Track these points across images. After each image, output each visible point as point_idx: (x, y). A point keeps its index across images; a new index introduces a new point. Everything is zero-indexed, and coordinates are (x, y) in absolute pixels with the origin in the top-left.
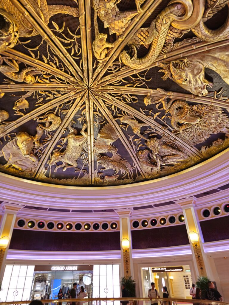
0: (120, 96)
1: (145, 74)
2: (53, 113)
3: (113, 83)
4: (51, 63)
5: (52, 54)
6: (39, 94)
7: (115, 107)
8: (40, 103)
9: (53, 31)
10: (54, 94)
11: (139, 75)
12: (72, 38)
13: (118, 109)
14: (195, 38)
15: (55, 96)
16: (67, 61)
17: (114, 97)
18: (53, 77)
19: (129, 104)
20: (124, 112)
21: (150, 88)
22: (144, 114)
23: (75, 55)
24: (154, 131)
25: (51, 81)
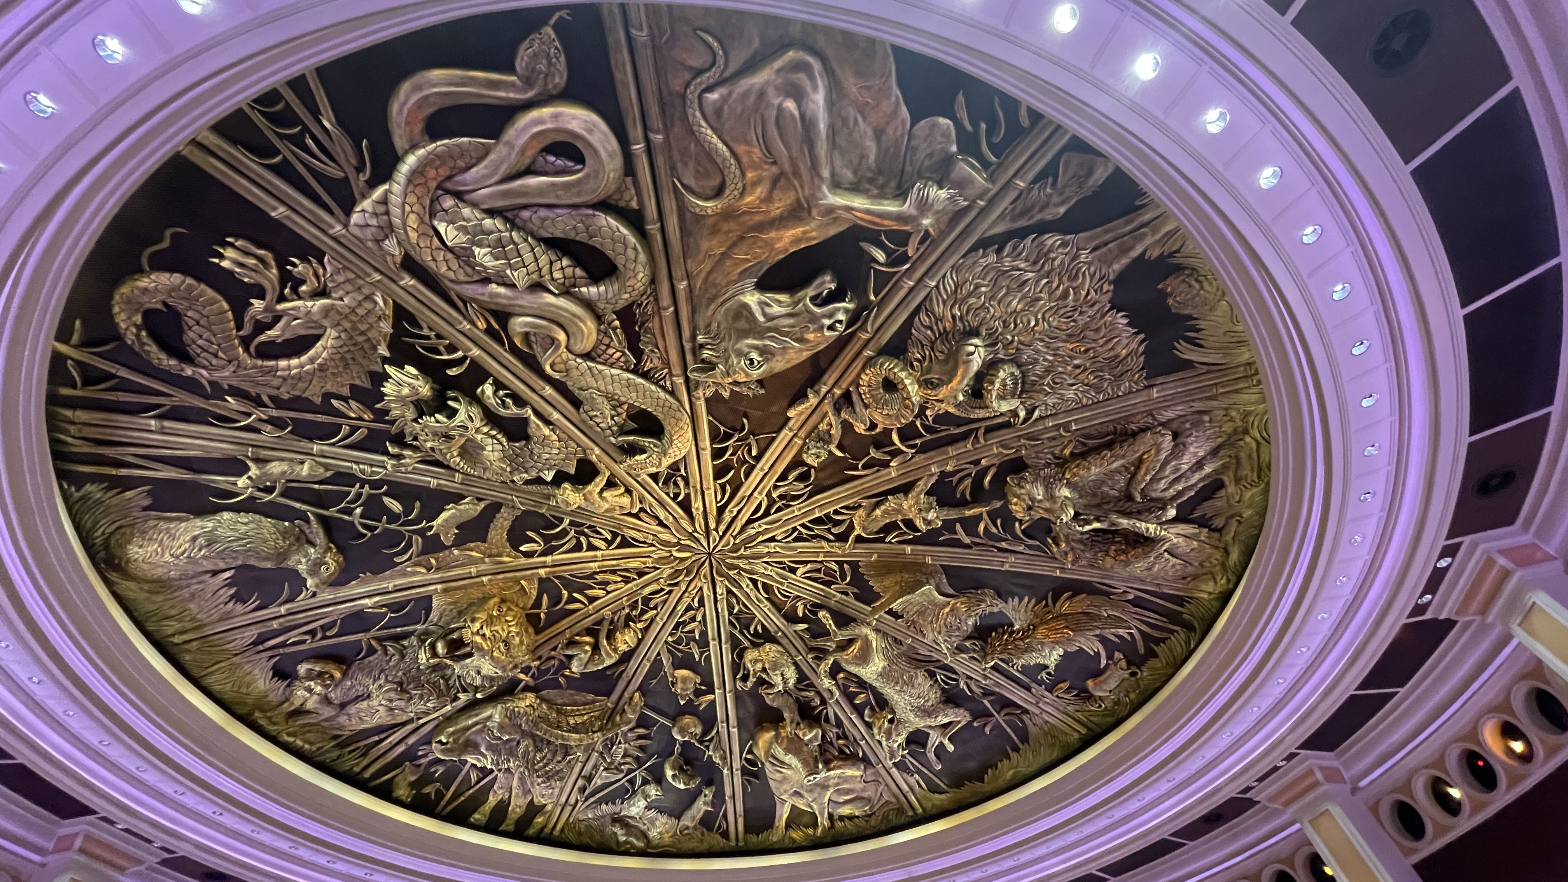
0: (772, 502)
1: (722, 428)
2: (746, 648)
3: (717, 502)
4: (609, 589)
5: (591, 576)
6: (678, 642)
7: (803, 525)
8: (702, 654)
9: (539, 556)
10: (693, 619)
11: (720, 442)
12: (565, 533)
13: (818, 521)
14: (640, 305)
15: (699, 618)
16: (614, 562)
17: (767, 513)
18: (646, 600)
19: (812, 495)
20: (836, 512)
21: (779, 431)
22: (878, 471)
23: (609, 543)
24: (974, 470)
25: (655, 608)
